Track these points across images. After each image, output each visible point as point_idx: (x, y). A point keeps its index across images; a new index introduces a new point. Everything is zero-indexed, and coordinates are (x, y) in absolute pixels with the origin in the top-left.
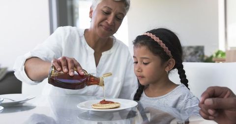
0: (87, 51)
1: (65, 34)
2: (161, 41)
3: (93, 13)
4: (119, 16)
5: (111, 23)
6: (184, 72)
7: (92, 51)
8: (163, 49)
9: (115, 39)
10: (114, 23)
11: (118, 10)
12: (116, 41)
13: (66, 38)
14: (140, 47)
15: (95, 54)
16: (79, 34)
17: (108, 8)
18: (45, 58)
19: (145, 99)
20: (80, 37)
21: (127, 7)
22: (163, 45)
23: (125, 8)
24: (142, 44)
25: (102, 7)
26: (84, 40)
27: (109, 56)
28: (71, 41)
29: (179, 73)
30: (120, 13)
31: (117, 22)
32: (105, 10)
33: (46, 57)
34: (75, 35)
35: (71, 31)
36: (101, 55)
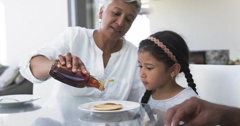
0: (95, 52)
1: (74, 34)
2: (165, 46)
3: (103, 14)
4: (129, 17)
5: (121, 24)
6: (191, 76)
7: (100, 52)
8: (167, 54)
9: (125, 41)
10: (124, 24)
11: (129, 11)
12: (125, 42)
13: (74, 38)
14: (143, 52)
15: (104, 55)
16: (88, 35)
17: (119, 9)
18: (52, 58)
19: (152, 102)
20: (89, 38)
21: (138, 9)
22: (167, 50)
23: (136, 10)
24: (146, 50)
25: (112, 8)
26: (92, 41)
27: (118, 57)
28: (79, 41)
29: (186, 77)
30: (130, 15)
31: (126, 24)
32: (115, 11)
33: (52, 56)
34: (84, 36)
35: (79, 31)
36: (110, 56)
